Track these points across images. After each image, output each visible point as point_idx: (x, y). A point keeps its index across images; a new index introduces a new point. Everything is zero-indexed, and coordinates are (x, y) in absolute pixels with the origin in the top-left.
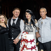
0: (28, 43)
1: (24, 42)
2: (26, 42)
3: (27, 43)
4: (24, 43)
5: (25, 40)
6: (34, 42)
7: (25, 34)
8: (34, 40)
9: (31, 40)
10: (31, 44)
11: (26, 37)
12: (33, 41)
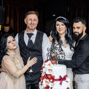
0: (55, 82)
1: (48, 80)
2: (51, 80)
3: (52, 82)
4: (46, 82)
5: (49, 77)
6: (67, 82)
7: (49, 65)
8: (66, 76)
9: (60, 77)
10: (61, 84)
11: (51, 70)
12: (64, 79)
